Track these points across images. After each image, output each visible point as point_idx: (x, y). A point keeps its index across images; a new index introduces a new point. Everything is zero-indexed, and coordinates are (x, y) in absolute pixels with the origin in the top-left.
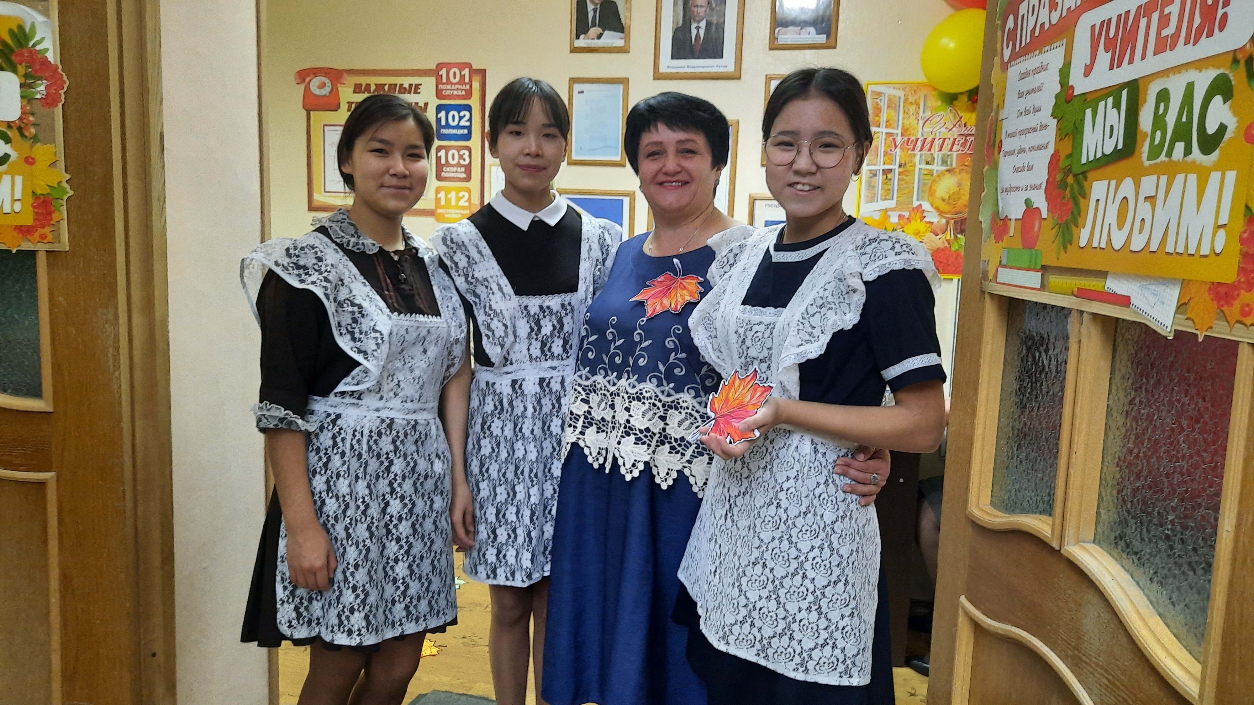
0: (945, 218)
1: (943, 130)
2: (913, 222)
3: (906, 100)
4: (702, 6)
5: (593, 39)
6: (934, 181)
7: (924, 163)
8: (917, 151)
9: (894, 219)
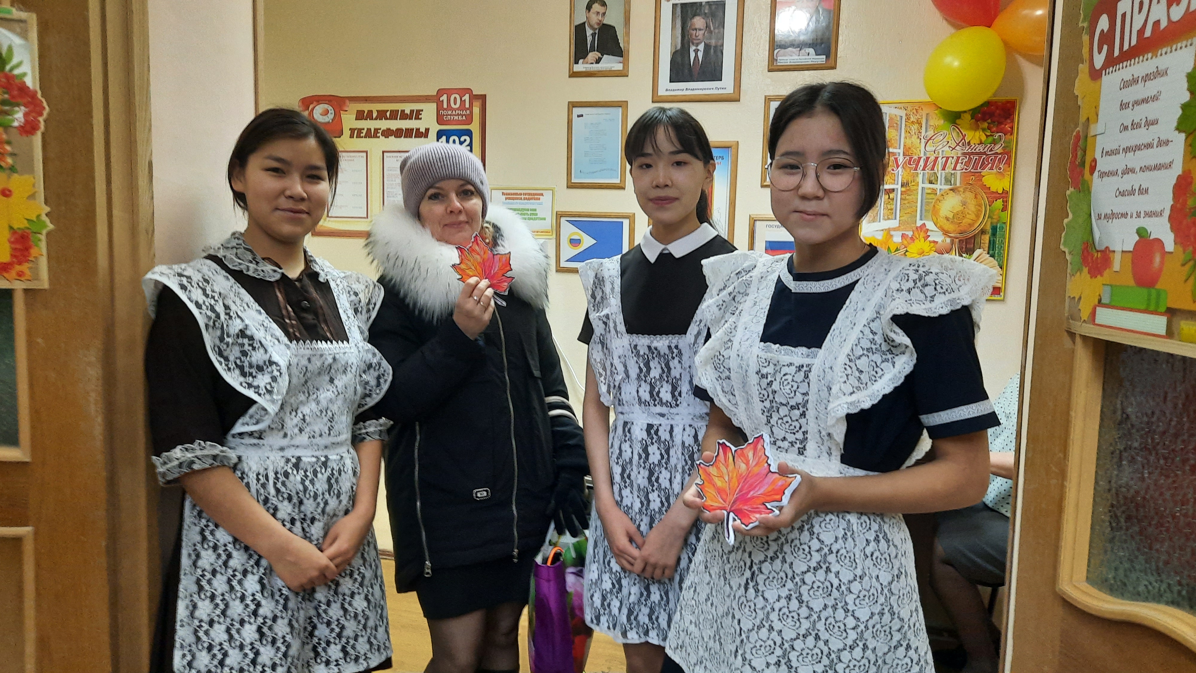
0: (950, 237)
1: (946, 149)
2: (917, 241)
3: (908, 118)
4: (700, 30)
5: (592, 63)
6: (938, 199)
7: (927, 182)
8: (920, 171)
9: (897, 238)
